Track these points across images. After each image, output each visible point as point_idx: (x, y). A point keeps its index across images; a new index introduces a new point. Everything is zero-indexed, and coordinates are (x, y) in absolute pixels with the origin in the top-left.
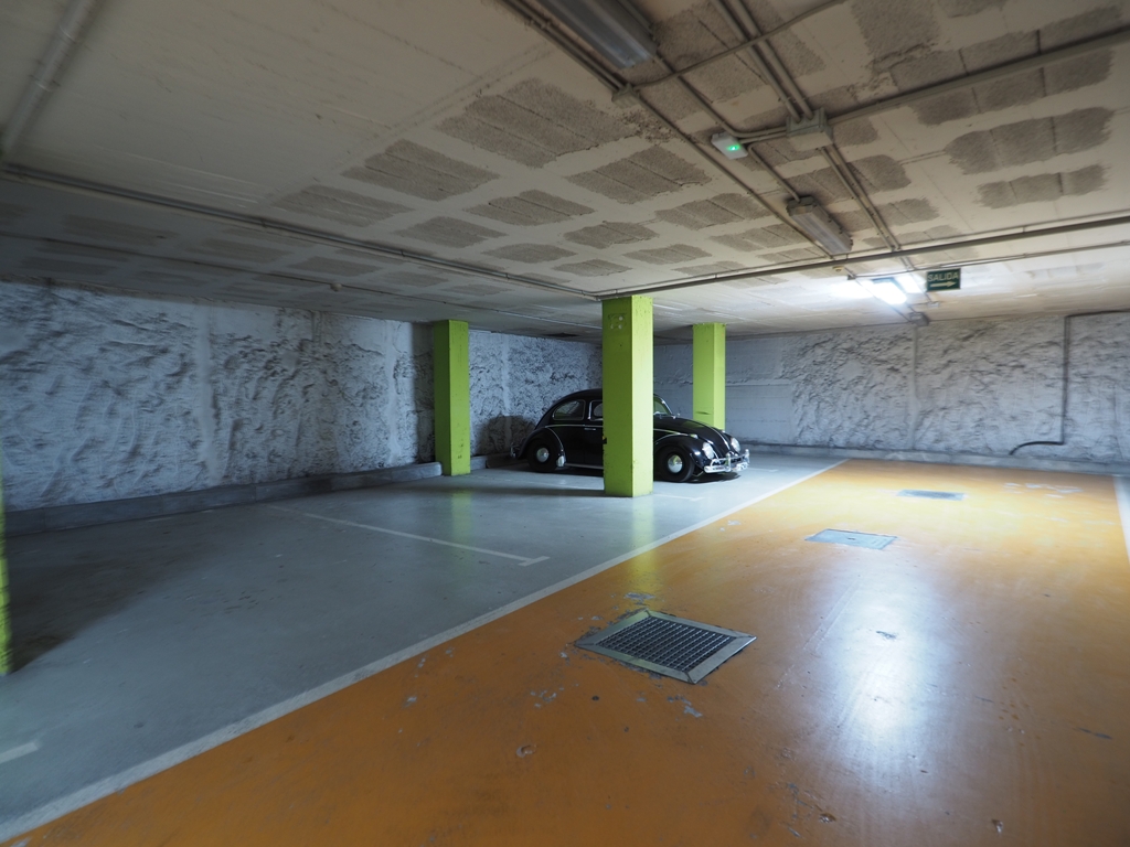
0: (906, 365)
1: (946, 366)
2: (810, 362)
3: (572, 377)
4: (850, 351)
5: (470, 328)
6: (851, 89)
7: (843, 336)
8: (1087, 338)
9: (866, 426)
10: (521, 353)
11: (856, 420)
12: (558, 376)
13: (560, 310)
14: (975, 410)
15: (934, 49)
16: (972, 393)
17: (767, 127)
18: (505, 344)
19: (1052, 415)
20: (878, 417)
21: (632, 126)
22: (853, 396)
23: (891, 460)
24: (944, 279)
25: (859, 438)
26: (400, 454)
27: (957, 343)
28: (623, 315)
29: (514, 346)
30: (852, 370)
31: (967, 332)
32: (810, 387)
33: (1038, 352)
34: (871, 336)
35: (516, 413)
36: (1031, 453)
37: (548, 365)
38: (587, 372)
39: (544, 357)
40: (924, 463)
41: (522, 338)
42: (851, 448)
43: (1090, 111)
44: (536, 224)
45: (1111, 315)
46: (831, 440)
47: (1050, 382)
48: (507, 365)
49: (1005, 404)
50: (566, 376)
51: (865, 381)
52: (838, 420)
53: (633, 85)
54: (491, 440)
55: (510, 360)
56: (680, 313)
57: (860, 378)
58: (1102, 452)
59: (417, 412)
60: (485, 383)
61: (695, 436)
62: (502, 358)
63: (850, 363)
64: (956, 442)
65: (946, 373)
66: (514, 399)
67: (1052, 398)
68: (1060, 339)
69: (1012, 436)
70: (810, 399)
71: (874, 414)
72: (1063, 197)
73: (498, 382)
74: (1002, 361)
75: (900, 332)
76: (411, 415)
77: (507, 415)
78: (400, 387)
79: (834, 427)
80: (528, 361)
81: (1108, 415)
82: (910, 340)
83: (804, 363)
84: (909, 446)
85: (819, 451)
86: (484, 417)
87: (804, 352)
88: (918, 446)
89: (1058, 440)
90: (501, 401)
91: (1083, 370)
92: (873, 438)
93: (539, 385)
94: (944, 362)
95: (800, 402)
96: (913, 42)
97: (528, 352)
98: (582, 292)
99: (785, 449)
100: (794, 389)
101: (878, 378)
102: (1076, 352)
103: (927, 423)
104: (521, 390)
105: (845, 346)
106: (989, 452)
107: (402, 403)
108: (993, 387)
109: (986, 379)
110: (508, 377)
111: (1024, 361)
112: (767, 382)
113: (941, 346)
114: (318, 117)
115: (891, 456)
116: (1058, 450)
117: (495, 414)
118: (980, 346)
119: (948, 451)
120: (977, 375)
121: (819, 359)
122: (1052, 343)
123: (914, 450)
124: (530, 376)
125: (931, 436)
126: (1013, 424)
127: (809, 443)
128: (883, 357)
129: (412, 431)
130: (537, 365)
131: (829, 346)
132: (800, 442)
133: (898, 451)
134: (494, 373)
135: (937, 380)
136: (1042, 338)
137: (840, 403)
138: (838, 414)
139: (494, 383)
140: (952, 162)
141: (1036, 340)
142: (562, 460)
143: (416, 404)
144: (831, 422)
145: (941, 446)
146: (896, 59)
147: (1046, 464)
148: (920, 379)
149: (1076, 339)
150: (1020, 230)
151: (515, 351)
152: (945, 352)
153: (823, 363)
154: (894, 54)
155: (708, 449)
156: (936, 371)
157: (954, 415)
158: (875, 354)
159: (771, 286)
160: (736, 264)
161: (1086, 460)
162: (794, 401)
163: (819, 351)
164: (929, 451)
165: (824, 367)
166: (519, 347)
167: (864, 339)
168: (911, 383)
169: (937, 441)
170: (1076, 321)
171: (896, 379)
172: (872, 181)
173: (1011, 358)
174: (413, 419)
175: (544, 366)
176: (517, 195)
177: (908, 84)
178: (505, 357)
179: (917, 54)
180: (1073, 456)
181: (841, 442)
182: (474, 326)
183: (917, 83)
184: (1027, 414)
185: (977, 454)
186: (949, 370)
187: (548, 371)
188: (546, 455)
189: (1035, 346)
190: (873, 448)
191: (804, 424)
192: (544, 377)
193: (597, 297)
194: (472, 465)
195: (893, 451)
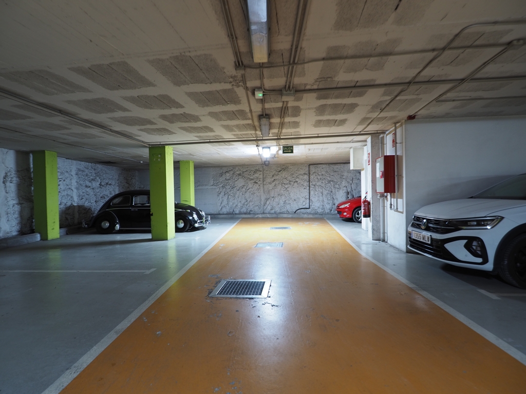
0: (260, 181)
1: (273, 181)
2: (224, 179)
3: (110, 184)
4: (239, 175)
5: (58, 156)
6: (306, 85)
7: (237, 169)
8: (315, 172)
9: (247, 205)
10: (83, 171)
11: (243, 202)
12: (103, 184)
13: (120, 150)
14: (283, 197)
15: (334, 79)
16: (282, 191)
17: (274, 90)
18: (73, 166)
19: (306, 199)
20: (250, 201)
21: (231, 80)
22: (241, 193)
23: (257, 218)
24: (288, 149)
25: (244, 210)
26: (8, 230)
27: (277, 173)
28: (160, 154)
29: (79, 167)
30: (240, 182)
31: (280, 169)
32: (224, 189)
33: (301, 177)
34: (247, 169)
35: (81, 204)
36: (300, 212)
37: (98, 178)
38: (117, 182)
39: (95, 173)
40: (268, 218)
41: (83, 163)
42: (242, 214)
43: (355, 104)
44: (151, 108)
45: (321, 165)
46: (233, 211)
47: (305, 187)
48: (75, 177)
49: (292, 195)
50: (107, 184)
51: (245, 187)
52: (236, 203)
53: (245, 66)
54: (67, 219)
55: (77, 174)
56: (179, 155)
57: (244, 186)
58: (320, 211)
59: (20, 204)
60: (62, 187)
61: (189, 211)
62: (72, 173)
63: (240, 179)
64: (277, 210)
65: (274, 184)
66: (79, 196)
67: (305, 193)
68: (307, 172)
69: (295, 207)
70: (225, 195)
71: (249, 200)
72: (334, 127)
73: (70, 187)
74: (291, 180)
75: (257, 168)
76: (16, 206)
77: (75, 205)
78: (8, 189)
79: (234, 205)
80: (87, 175)
81: (321, 198)
82: (261, 171)
83: (221, 179)
84: (262, 212)
85: (230, 216)
86: (62, 206)
87: (221, 175)
88: (265, 212)
89: (308, 207)
90: (72, 197)
91: (314, 183)
92: (249, 210)
93: (93, 189)
94: (273, 180)
95: (221, 196)
96: (330, 76)
97: (87, 171)
98: (143, 142)
99: (216, 216)
100: (218, 190)
101: (250, 186)
102: (312, 177)
103: (268, 203)
104: (83, 191)
105: (238, 173)
106: (288, 213)
107: (9, 199)
108: (288, 189)
109: (286, 186)
110: (76, 184)
111: (297, 180)
112: (206, 187)
113: (272, 174)
114: (91, 41)
115: (256, 216)
116: (308, 211)
117: (69, 204)
118: (284, 174)
119: (275, 213)
120: (283, 185)
121: (228, 178)
122: (305, 174)
123: (264, 213)
124: (88, 184)
125: (269, 208)
126: (295, 202)
127: (225, 213)
128: (252, 178)
129: (16, 215)
130: (92, 178)
131: (231, 173)
132: (221, 212)
133: (259, 214)
134: (68, 181)
135: (271, 186)
136: (302, 172)
137: (236, 196)
138: (236, 200)
139: (68, 187)
140: (315, 112)
141: (300, 173)
142: (118, 227)
143: (19, 200)
144: (233, 204)
145: (273, 211)
146: (323, 79)
147: (306, 216)
148: (265, 186)
149: (311, 173)
150: (317, 135)
151: (79, 170)
152: (273, 176)
153: (229, 179)
154: (324, 78)
155: (195, 216)
156: (270, 183)
157: (277, 200)
158: (249, 176)
159: (227, 147)
160: (222, 136)
161: (316, 214)
162: (218, 196)
163: (228, 174)
164: (269, 213)
165: (230, 181)
166: (81, 167)
167: (244, 170)
168: (262, 188)
169: (271, 209)
170: (311, 166)
171: (256, 186)
172: (289, 114)
173: (293, 179)
174: (17, 208)
175: (96, 178)
176: (156, 95)
177: (321, 87)
178: (73, 173)
179: (329, 79)
180: (312, 212)
181: (237, 212)
182: (60, 155)
183: (323, 87)
184: (299, 198)
185: (285, 213)
186: (274, 183)
187: (98, 181)
188: (107, 224)
189: (300, 174)
190: (250, 214)
191: (223, 205)
192: (96, 184)
193: (149, 145)
194: (60, 233)
195: (257, 214)
